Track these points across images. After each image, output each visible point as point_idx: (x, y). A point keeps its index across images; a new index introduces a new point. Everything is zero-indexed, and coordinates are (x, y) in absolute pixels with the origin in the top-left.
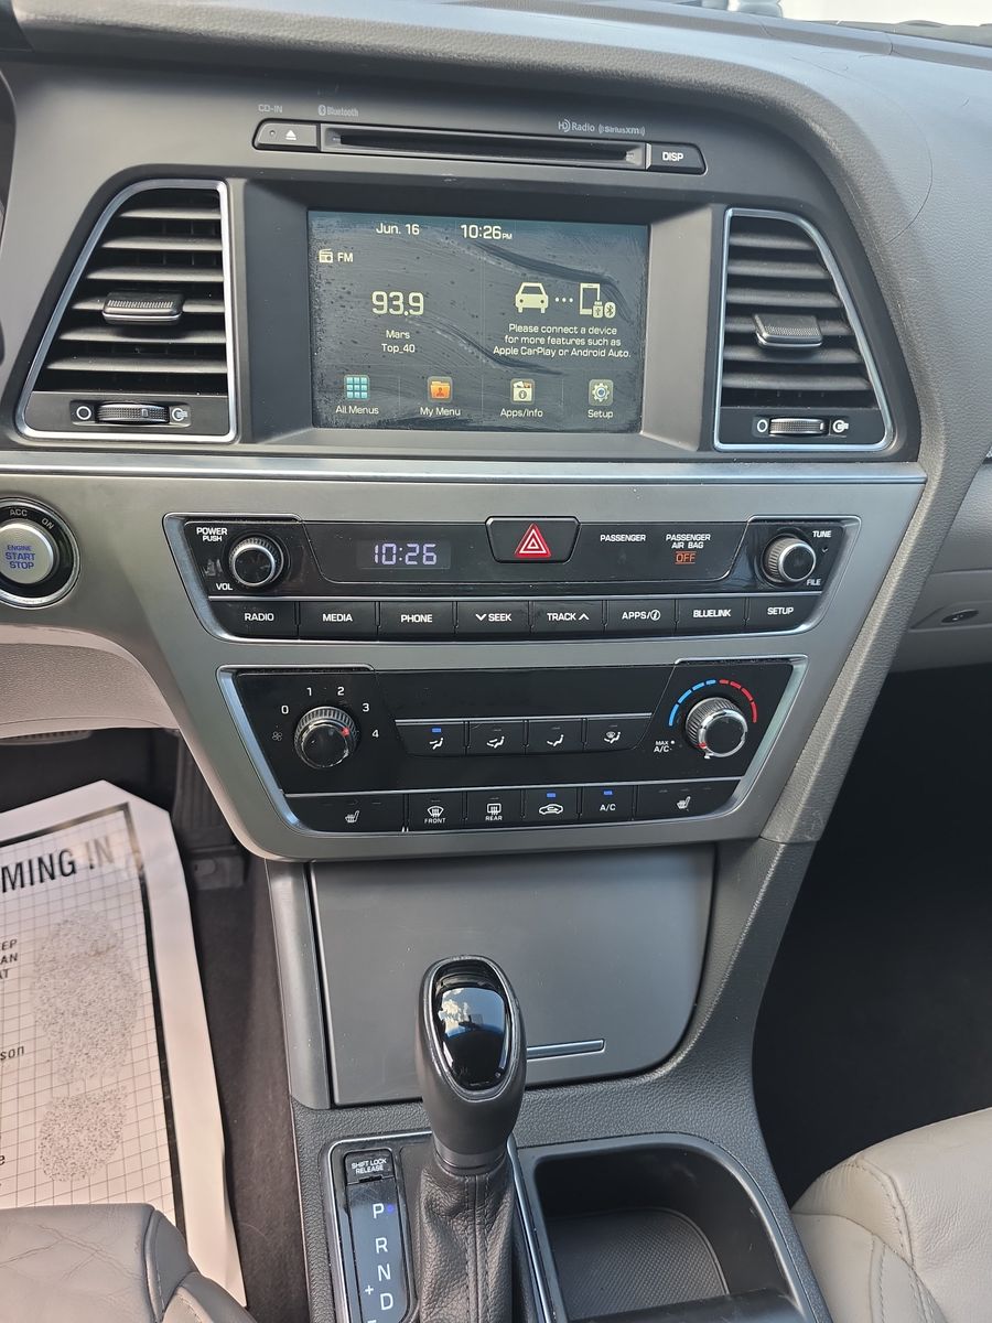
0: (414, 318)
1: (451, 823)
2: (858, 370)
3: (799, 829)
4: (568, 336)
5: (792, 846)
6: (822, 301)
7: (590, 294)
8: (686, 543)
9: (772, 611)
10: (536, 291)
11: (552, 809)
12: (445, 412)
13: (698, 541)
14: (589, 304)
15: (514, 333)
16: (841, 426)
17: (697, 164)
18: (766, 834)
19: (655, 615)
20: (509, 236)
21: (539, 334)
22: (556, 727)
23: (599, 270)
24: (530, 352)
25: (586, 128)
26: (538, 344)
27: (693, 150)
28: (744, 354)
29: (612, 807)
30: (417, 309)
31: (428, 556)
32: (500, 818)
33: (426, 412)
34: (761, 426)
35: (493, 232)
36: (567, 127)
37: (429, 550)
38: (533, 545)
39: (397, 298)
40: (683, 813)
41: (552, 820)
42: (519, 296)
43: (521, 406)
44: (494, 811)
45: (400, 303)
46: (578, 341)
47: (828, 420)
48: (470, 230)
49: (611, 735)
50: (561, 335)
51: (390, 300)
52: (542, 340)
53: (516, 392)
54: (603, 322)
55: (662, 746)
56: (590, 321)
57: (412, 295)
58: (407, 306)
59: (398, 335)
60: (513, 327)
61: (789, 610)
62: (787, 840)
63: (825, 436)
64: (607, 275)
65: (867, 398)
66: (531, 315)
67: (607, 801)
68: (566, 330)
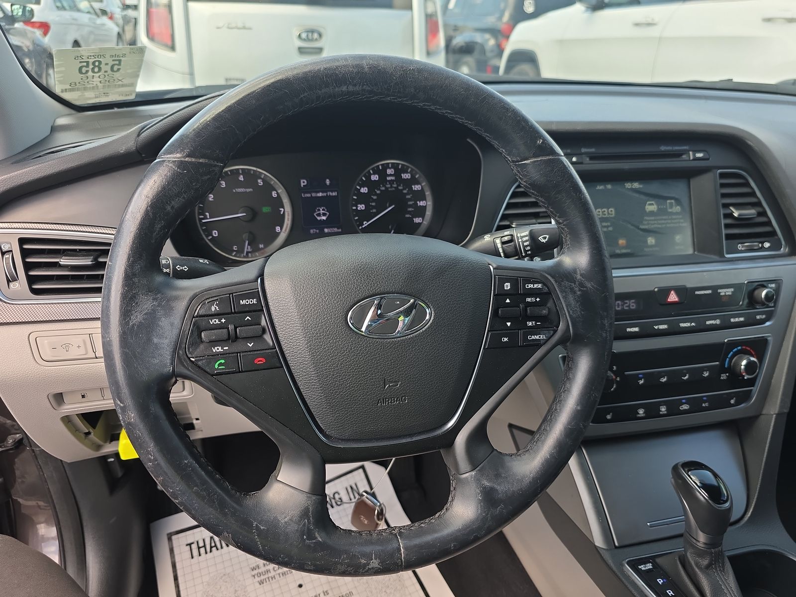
0: (611, 218)
1: (648, 416)
2: (769, 223)
3: (781, 407)
4: (665, 220)
5: (779, 415)
6: (753, 200)
7: (671, 204)
8: (725, 293)
9: (758, 317)
10: (652, 204)
11: (685, 407)
12: (624, 251)
13: (729, 291)
14: (671, 207)
15: (646, 220)
16: (767, 245)
17: (708, 157)
18: (764, 412)
19: (718, 322)
20: (641, 186)
21: (655, 220)
22: (685, 371)
23: (673, 195)
24: (653, 226)
25: (669, 148)
26: (655, 224)
27: (706, 153)
28: (729, 221)
29: (707, 404)
30: (612, 214)
31: (632, 304)
32: (666, 412)
33: (618, 251)
34: (740, 247)
35: (636, 185)
36: (663, 148)
37: (633, 303)
38: (673, 297)
39: (605, 211)
40: (733, 405)
41: (685, 412)
42: (647, 207)
43: (652, 246)
44: (663, 409)
45: (606, 213)
46: (669, 221)
47: (762, 243)
48: (628, 185)
49: (705, 373)
50: (662, 219)
51: (603, 212)
52: (656, 222)
53: (649, 241)
54: (677, 213)
55: (724, 377)
56: (672, 214)
57: (610, 210)
58: (609, 214)
59: (606, 224)
60: (646, 218)
61: (764, 316)
62: (776, 412)
63: (762, 249)
64: (677, 197)
65: (773, 233)
66: (652, 213)
67: (705, 402)
68: (664, 217)
